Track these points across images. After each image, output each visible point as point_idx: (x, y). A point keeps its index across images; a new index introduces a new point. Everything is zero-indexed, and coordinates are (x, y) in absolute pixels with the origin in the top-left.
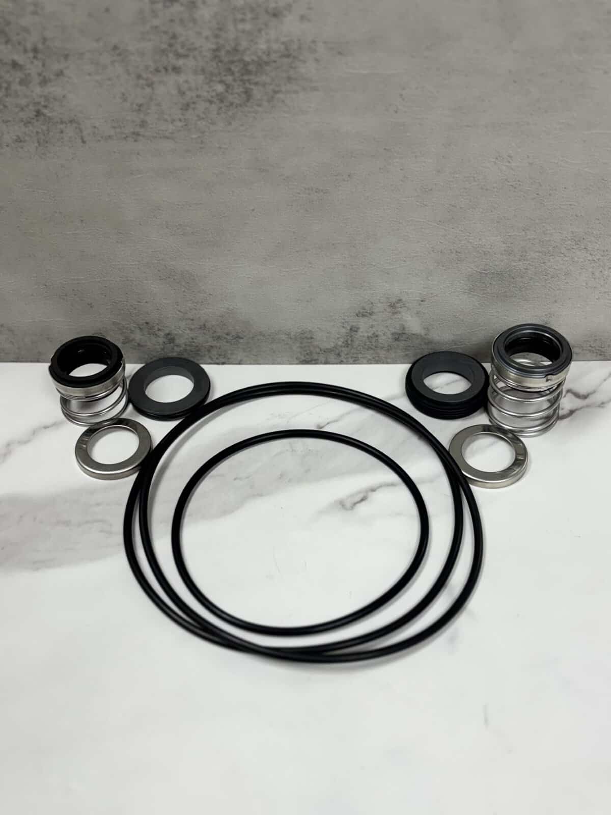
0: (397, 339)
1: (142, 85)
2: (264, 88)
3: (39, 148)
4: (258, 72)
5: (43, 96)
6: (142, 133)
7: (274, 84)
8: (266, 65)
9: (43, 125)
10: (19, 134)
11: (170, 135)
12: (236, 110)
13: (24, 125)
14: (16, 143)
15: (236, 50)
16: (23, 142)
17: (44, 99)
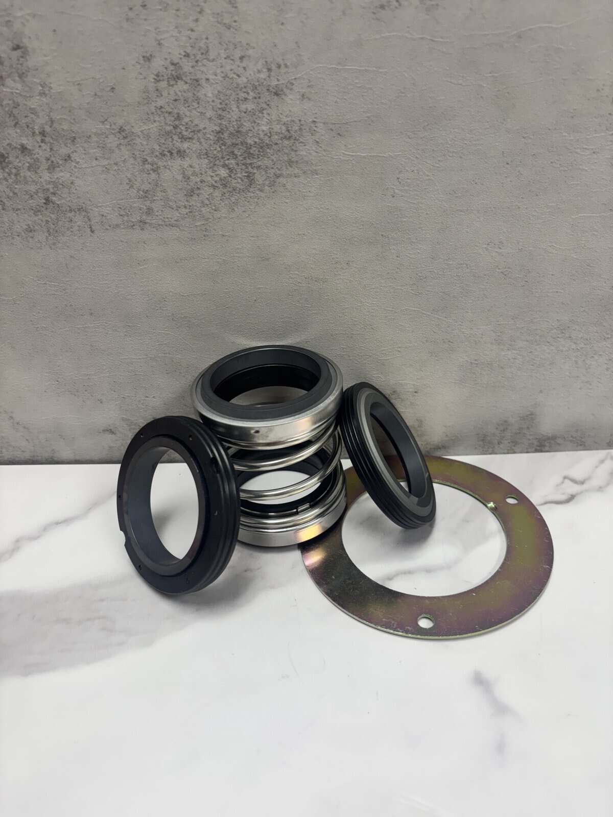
1: (148, 171)
2: (266, 172)
3: (49, 238)
4: (260, 154)
5: (52, 182)
6: (148, 221)
7: (275, 168)
8: (268, 148)
9: (53, 214)
10: (30, 223)
11: (175, 222)
12: (238, 195)
13: (34, 214)
14: (26, 232)
15: (238, 132)
16: (33, 232)
17: (52, 186)
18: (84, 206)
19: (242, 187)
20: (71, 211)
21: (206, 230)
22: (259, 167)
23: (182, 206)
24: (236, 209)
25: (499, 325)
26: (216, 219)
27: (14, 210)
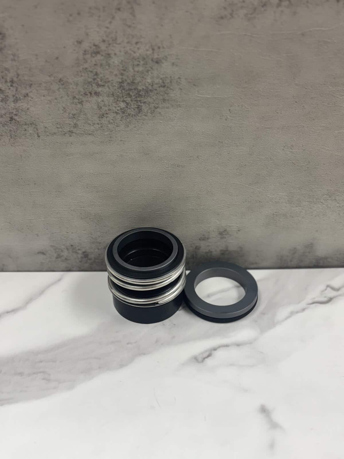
0: (223, 254)
1: (76, 103)
2: (149, 105)
3: (11, 140)
4: (146, 95)
5: (15, 108)
6: (75, 131)
7: (155, 103)
8: (151, 92)
9: (14, 126)
11: (91, 133)
12: (132, 118)
13: (3, 126)
15: (133, 82)
17: (15, 111)
18: (34, 122)
19: (133, 113)
20: (26, 124)
21: (111, 137)
22: (145, 103)
23: (97, 123)
25: (291, 192)
26: (117, 131)
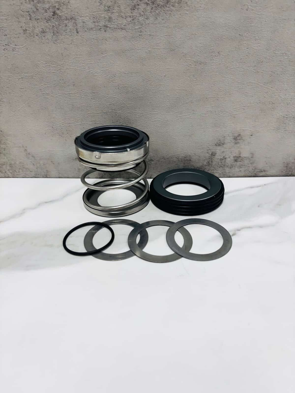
0: (236, 161)
3: (54, 37)
6: (109, 26)
9: (57, 21)
10: (43, 27)
13: (46, 22)
14: (41, 33)
16: (45, 33)
18: (74, 16)
20: (67, 19)
21: (141, 32)
23: (129, 16)
24: (158, 18)
26: (147, 24)
27: (36, 20)
